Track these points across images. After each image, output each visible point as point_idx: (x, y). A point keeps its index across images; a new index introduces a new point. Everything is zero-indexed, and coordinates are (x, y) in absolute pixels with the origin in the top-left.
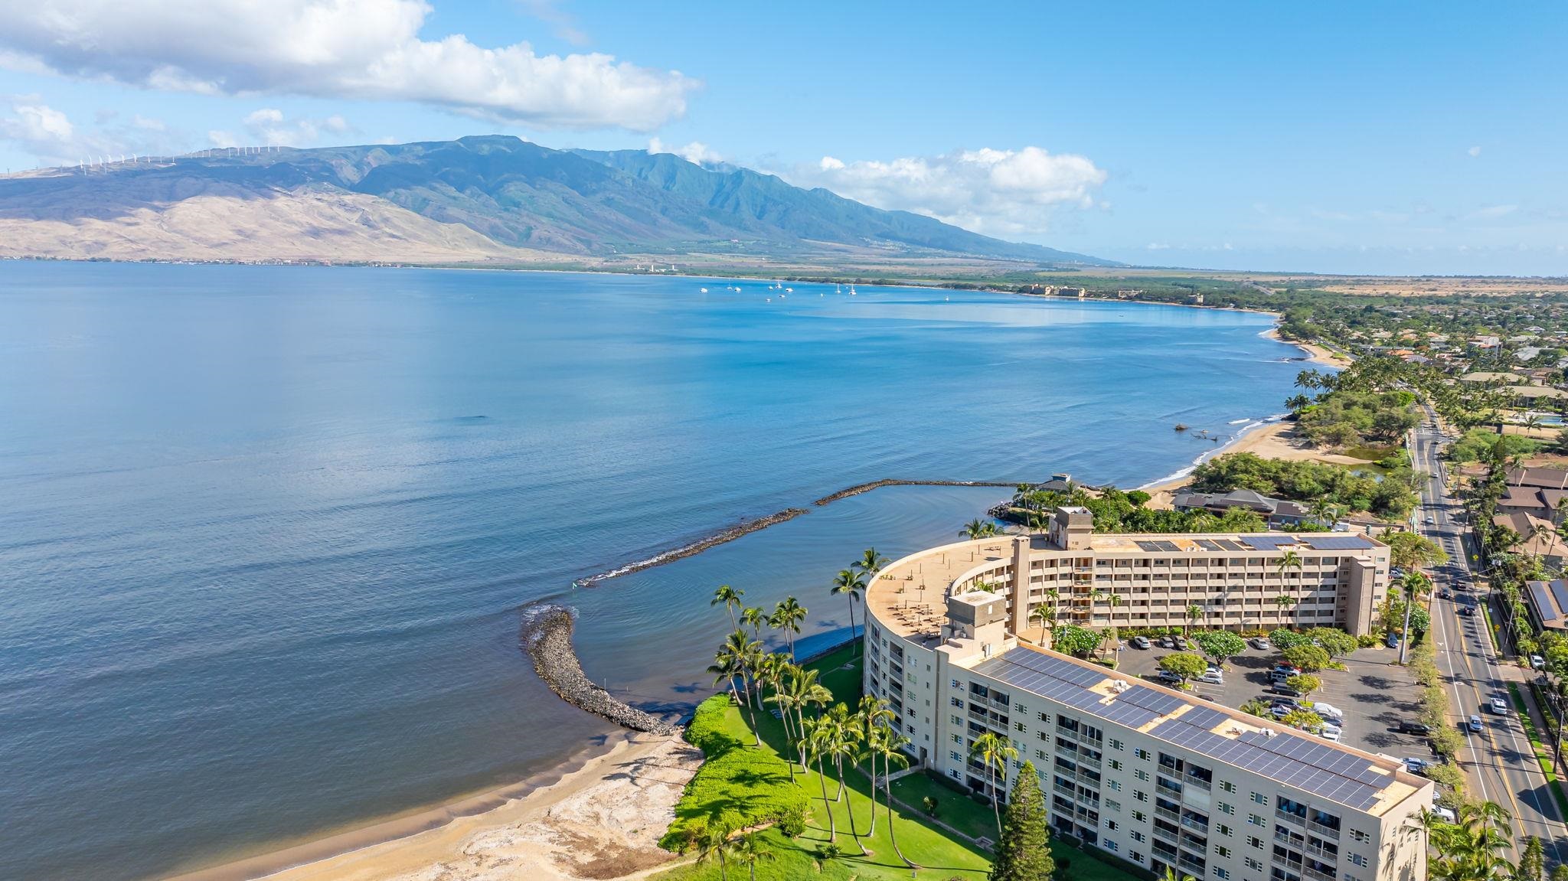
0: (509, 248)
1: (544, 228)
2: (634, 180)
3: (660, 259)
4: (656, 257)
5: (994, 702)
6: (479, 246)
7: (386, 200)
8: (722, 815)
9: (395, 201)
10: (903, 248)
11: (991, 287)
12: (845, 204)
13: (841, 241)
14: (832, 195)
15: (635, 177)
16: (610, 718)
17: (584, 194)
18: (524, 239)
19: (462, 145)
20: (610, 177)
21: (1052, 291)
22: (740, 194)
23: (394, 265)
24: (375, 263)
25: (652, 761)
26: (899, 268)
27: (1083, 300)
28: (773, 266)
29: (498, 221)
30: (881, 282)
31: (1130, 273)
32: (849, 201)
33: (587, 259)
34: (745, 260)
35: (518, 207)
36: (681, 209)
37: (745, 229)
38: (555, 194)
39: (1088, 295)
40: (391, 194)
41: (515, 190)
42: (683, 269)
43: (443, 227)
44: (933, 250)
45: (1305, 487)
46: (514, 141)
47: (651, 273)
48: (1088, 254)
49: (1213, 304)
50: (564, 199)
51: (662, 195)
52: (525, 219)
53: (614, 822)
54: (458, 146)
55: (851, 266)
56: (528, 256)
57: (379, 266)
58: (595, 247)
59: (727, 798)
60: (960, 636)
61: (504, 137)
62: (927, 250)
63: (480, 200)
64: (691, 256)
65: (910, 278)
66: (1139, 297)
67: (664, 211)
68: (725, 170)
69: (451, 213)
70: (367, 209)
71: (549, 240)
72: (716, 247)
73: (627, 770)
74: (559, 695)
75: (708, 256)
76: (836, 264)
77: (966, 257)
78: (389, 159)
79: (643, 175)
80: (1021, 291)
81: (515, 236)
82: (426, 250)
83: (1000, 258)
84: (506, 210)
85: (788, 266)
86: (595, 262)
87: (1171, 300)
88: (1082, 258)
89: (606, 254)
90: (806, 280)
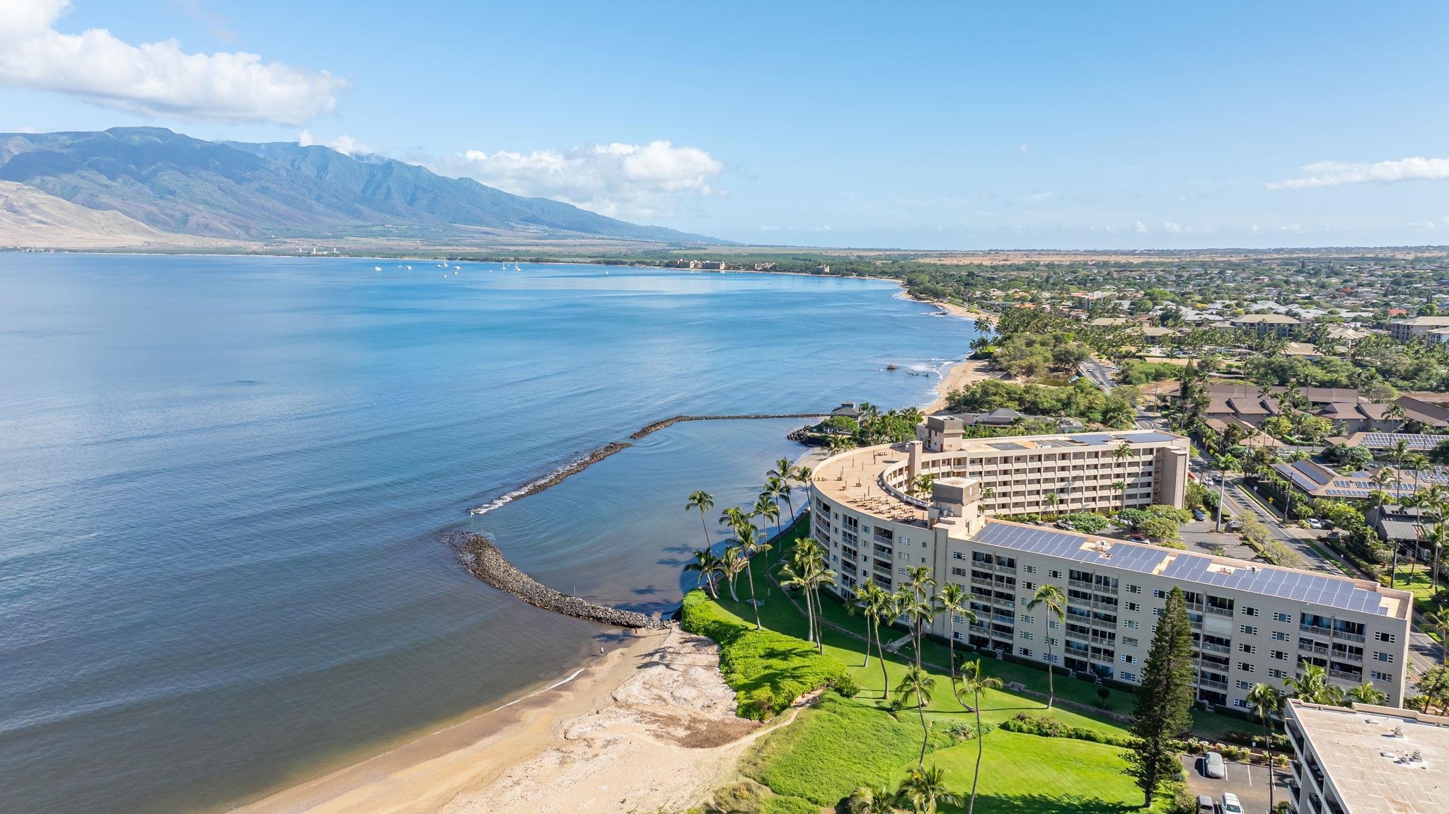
0: (167, 234)
1: (200, 215)
2: (288, 171)
3: (319, 242)
4: (315, 241)
5: (998, 567)
6: (135, 231)
7: (31, 187)
8: (781, 685)
9: (42, 187)
10: (545, 231)
11: (640, 263)
12: (489, 192)
13: (488, 225)
14: (477, 184)
15: (289, 167)
16: (599, 619)
17: (239, 182)
18: (182, 224)
19: (111, 136)
20: (263, 167)
21: (696, 266)
22: (390, 183)
23: (47, 250)
24: (25, 248)
25: (671, 650)
26: (546, 249)
27: (723, 272)
28: (428, 248)
29: (154, 209)
30: (538, 260)
31: (750, 250)
32: (493, 189)
33: (247, 243)
34: (401, 243)
35: (173, 195)
36: (334, 196)
37: (398, 215)
38: (210, 182)
39: (728, 268)
40: (38, 181)
41: (168, 178)
42: (344, 252)
43: (97, 214)
44: (572, 233)
45: (1046, 405)
46: (165, 133)
47: (315, 256)
48: (708, 235)
49: (838, 273)
50: (220, 189)
51: (316, 184)
52: (182, 207)
53: (682, 701)
54: (108, 136)
55: (501, 247)
56: (187, 241)
57: (30, 251)
58: (253, 232)
59: (774, 671)
60: (948, 515)
61: (155, 129)
62: (566, 232)
63: (132, 188)
64: (348, 240)
65: (564, 256)
66: (774, 269)
67: (319, 199)
68: (374, 161)
69: (104, 200)
70: (11, 196)
71: (206, 226)
72: (371, 231)
73: (656, 658)
74: (534, 604)
75: (365, 240)
76: (486, 246)
77: (604, 239)
78: (31, 147)
79: (296, 164)
80: (667, 265)
81: (173, 223)
82: (79, 236)
83: (632, 239)
84: (162, 198)
85: (443, 248)
86: (255, 246)
87: (802, 271)
88: (703, 238)
89: (266, 238)
90: (466, 259)
